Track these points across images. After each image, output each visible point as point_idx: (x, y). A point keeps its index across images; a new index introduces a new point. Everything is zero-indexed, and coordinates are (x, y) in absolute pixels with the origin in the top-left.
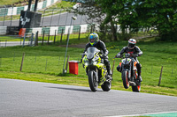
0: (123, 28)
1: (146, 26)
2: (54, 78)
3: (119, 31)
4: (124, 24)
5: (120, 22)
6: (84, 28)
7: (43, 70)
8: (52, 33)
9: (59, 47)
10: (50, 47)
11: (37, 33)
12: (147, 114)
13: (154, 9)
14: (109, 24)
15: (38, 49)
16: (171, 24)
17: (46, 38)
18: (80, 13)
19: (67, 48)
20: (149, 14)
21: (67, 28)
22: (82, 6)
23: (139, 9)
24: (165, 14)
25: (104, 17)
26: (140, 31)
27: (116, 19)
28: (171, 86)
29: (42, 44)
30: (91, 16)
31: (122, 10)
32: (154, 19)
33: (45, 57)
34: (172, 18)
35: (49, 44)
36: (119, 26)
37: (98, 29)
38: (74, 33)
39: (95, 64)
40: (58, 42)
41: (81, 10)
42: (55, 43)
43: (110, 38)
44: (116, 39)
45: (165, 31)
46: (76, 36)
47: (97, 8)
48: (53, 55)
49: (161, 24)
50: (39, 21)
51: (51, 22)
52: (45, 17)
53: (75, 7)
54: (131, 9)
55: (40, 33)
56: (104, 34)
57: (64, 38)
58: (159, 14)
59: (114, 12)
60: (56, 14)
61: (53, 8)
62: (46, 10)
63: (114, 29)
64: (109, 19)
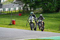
0: (31, 8)
1: (38, 8)
2: (7, 26)
3: (29, 9)
4: (31, 7)
5: (29, 6)
6: (17, 9)
7: (3, 23)
8: (6, 10)
9: (9, 15)
10: (5, 15)
11: (1, 10)
12: (39, 38)
13: (41, 2)
14: (26, 7)
15: (1, 16)
16: (47, 7)
17: (4, 12)
18: (16, 4)
19: (11, 16)
20: (39, 4)
21: (11, 8)
22: (16, 1)
23: (36, 2)
24: (45, 4)
25: (24, 5)
26: (36, 10)
27: (28, 6)
28: (47, 28)
29: (3, 14)
30: (20, 5)
31: (30, 2)
32: (41, 5)
33: (4, 19)
34: (47, 5)
35: (5, 14)
36: (29, 8)
37: (22, 9)
38: (14, 10)
39: (32, 21)
40: (8, 13)
41: (16, 2)
42: (7, 14)
43: (26, 12)
44: (28, 12)
45: (45, 9)
46: (15, 11)
47: (22, 2)
48: (6, 18)
49: (43, 7)
50: (2, 6)
51: (6, 7)
52: (4, 5)
53: (14, 1)
54: (33, 2)
55: (2, 10)
56: (24, 11)
57: (10, 12)
58: (43, 3)
59: (27, 3)
60: (7, 4)
61: (6, 2)
62: (4, 2)
63: (28, 9)
64: (26, 6)
